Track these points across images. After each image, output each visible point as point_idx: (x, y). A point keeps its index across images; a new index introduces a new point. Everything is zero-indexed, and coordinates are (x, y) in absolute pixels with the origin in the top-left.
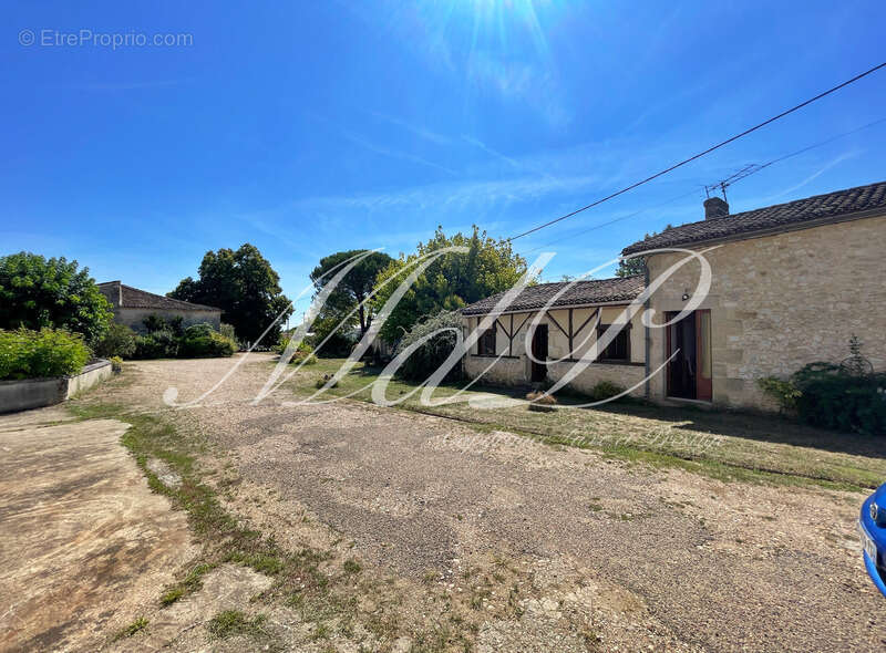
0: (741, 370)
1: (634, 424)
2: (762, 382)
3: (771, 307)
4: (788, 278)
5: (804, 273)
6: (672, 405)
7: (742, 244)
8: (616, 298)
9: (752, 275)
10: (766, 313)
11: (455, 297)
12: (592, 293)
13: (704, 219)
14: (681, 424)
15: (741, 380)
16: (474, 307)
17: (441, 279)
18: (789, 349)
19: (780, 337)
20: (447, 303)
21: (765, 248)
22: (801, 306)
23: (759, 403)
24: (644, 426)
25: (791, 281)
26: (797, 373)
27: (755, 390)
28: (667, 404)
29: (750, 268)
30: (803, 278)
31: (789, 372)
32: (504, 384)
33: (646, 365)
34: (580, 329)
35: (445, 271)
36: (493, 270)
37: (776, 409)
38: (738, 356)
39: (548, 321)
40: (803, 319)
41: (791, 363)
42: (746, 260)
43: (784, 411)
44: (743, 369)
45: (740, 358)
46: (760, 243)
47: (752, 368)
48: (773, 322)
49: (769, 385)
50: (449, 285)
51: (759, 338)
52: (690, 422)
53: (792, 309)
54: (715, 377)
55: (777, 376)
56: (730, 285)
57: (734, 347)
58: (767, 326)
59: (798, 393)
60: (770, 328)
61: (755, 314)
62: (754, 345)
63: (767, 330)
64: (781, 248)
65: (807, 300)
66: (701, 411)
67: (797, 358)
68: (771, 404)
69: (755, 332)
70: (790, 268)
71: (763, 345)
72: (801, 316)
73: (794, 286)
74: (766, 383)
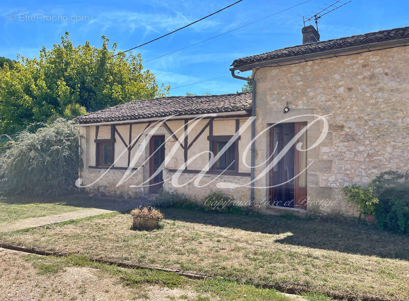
0: (330, 179)
1: (237, 240)
2: (346, 190)
3: (355, 120)
4: (368, 95)
5: (381, 89)
6: (273, 213)
7: (334, 61)
8: (226, 110)
9: (342, 90)
10: (351, 127)
11: (77, 106)
12: (206, 105)
13: (301, 44)
14: (282, 236)
15: (330, 188)
16: (93, 115)
17: (63, 87)
18: (367, 160)
19: (361, 148)
20: (67, 112)
21: (352, 65)
22: (377, 120)
23: (343, 209)
24: (247, 242)
25: (371, 97)
26: (374, 181)
27: (340, 197)
28: (269, 212)
29: (340, 83)
30: (380, 94)
31: (367, 180)
32: (121, 196)
33: (251, 175)
34: (195, 140)
35: (68, 80)
36: (121, 83)
37: (357, 215)
38: (327, 166)
39: (164, 131)
40: (379, 132)
41: (369, 172)
42: (337, 76)
43: (363, 216)
44: (332, 178)
45: (330, 168)
46: (348, 61)
47: (340, 177)
48: (357, 134)
49: (352, 193)
50: (71, 93)
51: (344, 149)
52: (290, 234)
53: (371, 123)
54: (310, 185)
55: (359, 184)
56: (324, 99)
57: (325, 157)
58: (351, 138)
59: (376, 201)
60: (353, 140)
61: (342, 127)
62: (341, 156)
63: (351, 143)
64: (364, 66)
65: (382, 114)
66: (298, 218)
67: (374, 167)
68: (353, 210)
69: (342, 144)
70: (370, 85)
71: (348, 155)
72: (378, 130)
73: (373, 101)
74: (350, 191)
